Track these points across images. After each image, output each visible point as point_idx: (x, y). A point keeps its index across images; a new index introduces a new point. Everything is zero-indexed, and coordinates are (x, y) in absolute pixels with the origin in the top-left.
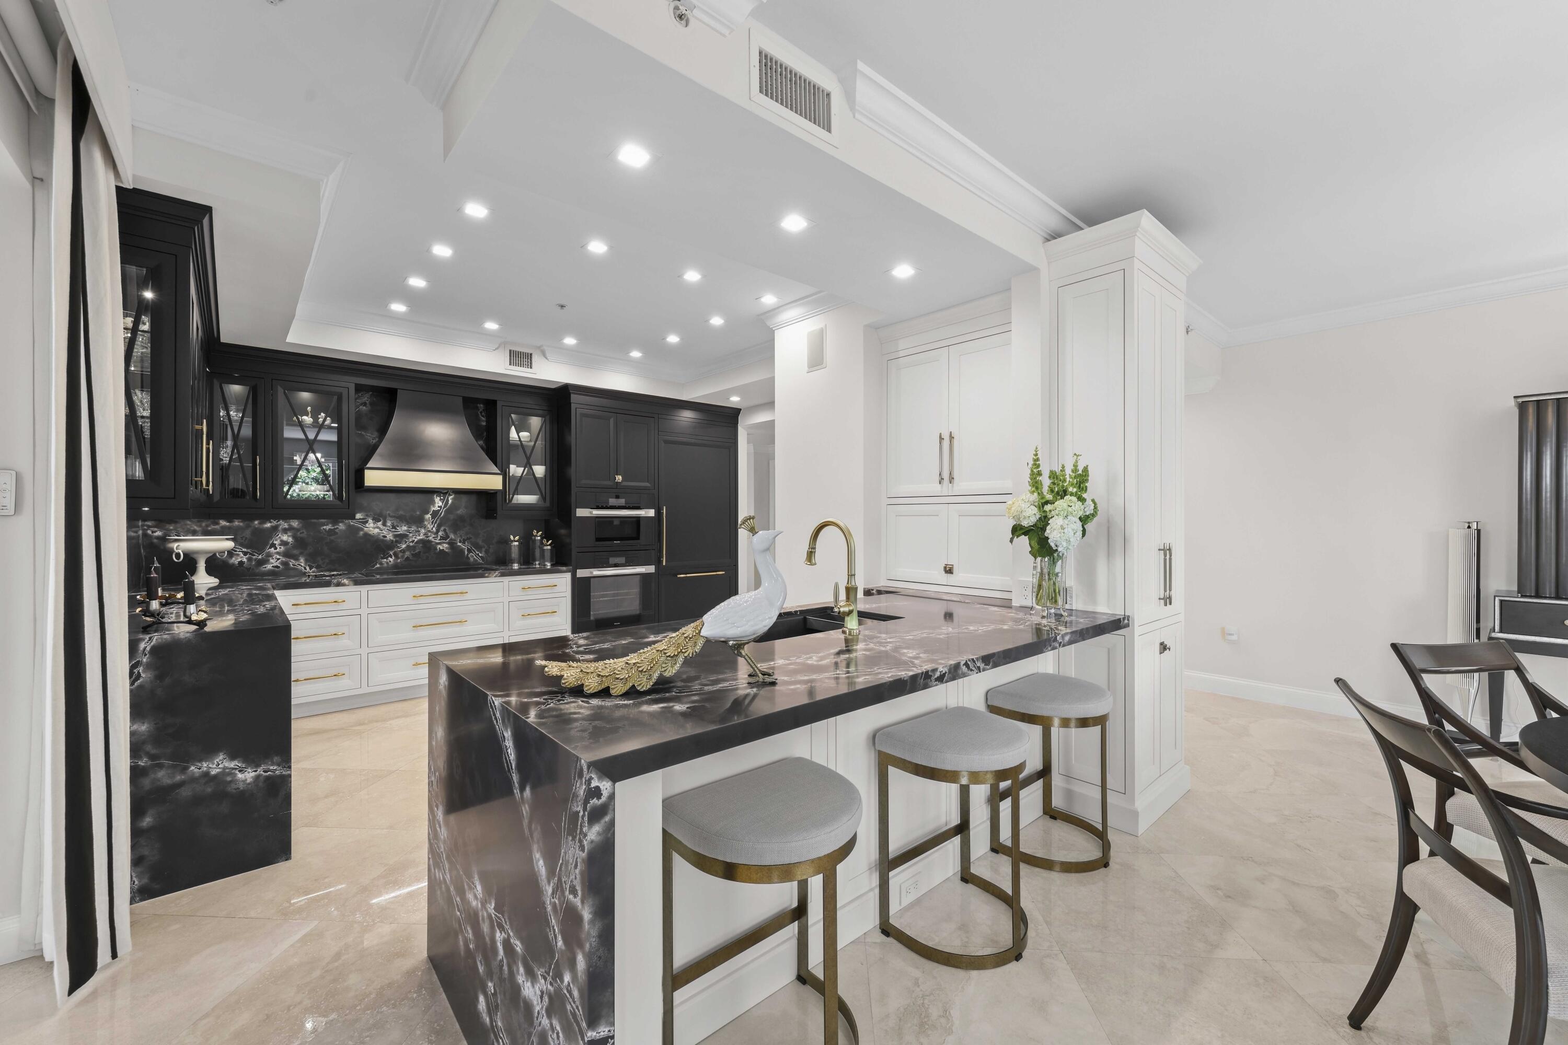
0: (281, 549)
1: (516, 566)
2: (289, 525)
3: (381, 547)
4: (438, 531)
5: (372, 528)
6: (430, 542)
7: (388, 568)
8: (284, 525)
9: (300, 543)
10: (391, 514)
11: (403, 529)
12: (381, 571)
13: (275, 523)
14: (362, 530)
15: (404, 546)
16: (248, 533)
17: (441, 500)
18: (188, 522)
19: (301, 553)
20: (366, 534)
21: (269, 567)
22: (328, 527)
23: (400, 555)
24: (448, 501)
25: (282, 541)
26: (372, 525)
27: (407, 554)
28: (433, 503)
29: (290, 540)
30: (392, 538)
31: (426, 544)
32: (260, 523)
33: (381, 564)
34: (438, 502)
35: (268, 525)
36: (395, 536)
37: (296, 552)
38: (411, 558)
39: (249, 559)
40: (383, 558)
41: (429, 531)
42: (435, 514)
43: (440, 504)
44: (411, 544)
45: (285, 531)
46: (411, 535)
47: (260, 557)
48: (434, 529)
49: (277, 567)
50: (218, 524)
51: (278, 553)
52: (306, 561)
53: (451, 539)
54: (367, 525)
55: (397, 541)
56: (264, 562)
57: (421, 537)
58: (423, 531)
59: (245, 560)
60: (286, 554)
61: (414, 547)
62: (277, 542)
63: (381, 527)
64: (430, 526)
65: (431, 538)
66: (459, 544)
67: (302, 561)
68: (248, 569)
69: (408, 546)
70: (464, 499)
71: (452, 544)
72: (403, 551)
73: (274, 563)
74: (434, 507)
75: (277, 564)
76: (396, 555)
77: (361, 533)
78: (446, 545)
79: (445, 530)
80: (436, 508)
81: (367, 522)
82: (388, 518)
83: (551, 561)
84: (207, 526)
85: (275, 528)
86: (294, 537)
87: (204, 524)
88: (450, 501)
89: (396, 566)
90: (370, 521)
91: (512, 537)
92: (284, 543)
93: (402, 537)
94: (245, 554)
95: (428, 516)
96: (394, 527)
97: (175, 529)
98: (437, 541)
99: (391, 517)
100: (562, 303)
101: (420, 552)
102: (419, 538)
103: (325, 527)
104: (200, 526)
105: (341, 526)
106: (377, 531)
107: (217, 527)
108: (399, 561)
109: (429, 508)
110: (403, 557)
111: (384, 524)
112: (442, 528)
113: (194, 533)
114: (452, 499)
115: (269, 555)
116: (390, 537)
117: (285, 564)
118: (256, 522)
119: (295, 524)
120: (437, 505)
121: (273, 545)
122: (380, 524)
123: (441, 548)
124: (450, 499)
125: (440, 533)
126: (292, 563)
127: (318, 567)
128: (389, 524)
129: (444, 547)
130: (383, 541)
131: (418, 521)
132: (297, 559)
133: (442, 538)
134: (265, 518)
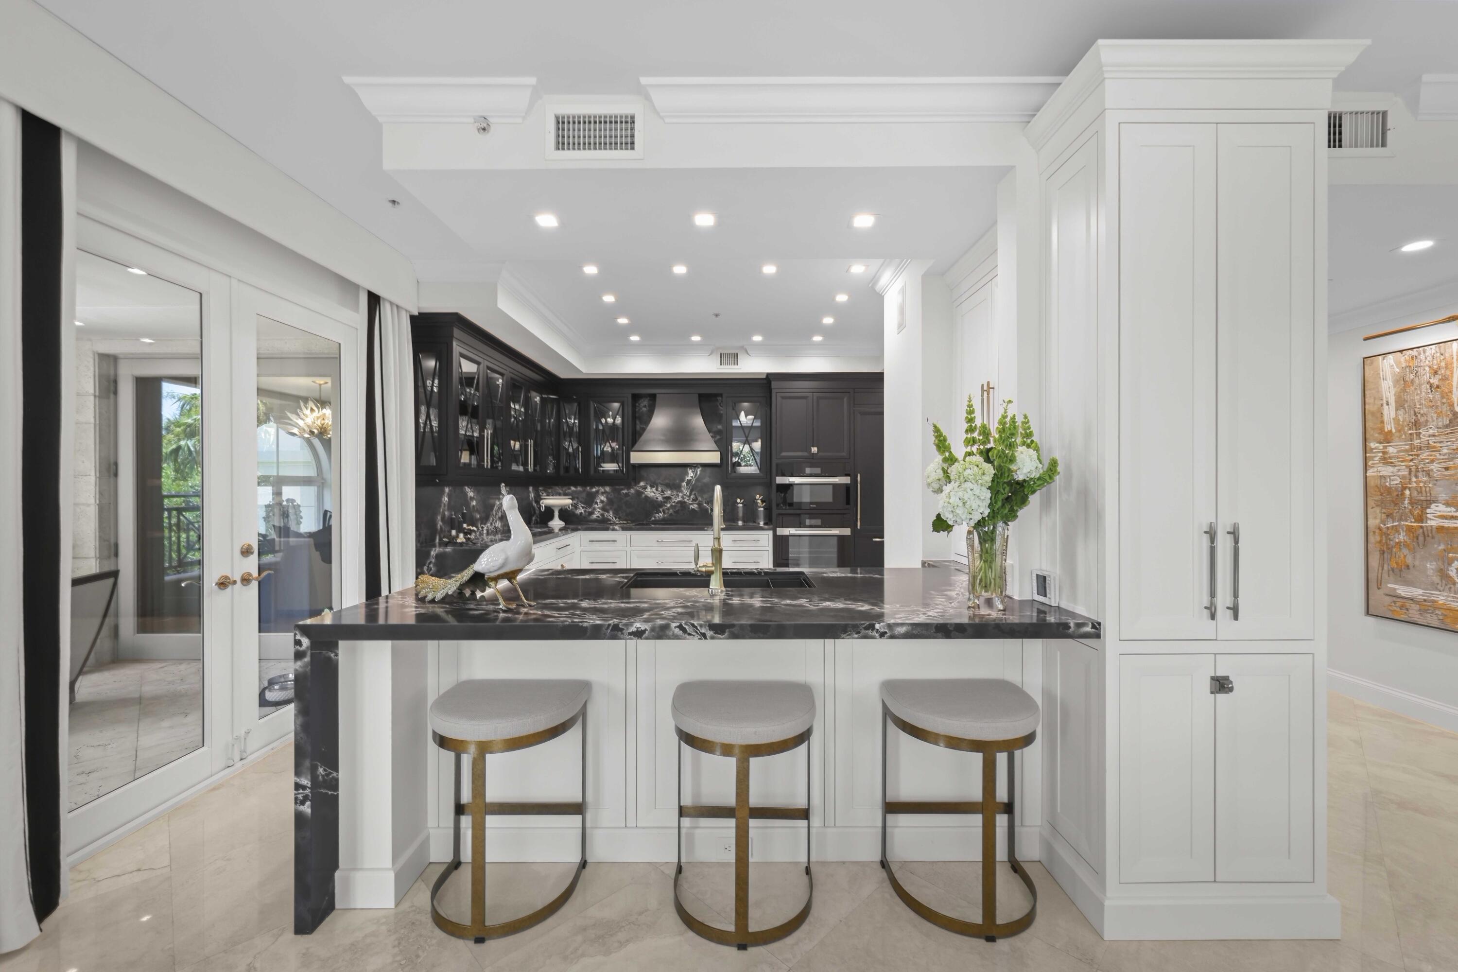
0: (600, 505)
1: (740, 523)
2: (605, 490)
3: (656, 506)
4: (690, 494)
5: (650, 492)
6: (685, 502)
7: (659, 521)
8: (602, 490)
9: (610, 502)
10: (661, 482)
11: (668, 493)
12: (656, 522)
13: (597, 488)
14: (644, 493)
15: (669, 505)
16: (584, 495)
17: (692, 471)
18: (557, 488)
19: (611, 509)
20: (646, 497)
21: (594, 516)
22: (625, 491)
23: (666, 511)
24: (697, 472)
25: (601, 500)
26: (649, 490)
27: (671, 511)
28: (687, 474)
29: (605, 500)
30: (661, 500)
31: (682, 504)
32: (590, 489)
33: (655, 517)
34: (691, 474)
35: (594, 490)
36: (664, 498)
37: (608, 507)
38: (673, 513)
39: (585, 511)
40: (656, 513)
41: (685, 495)
42: (689, 482)
43: (692, 475)
44: (673, 504)
45: (603, 493)
46: (673, 497)
47: (590, 510)
48: (688, 493)
49: (599, 517)
50: (570, 489)
51: (599, 508)
52: (613, 513)
53: (700, 501)
54: (647, 490)
55: (664, 502)
56: (592, 513)
57: (680, 499)
58: (681, 494)
59: (583, 512)
60: (603, 509)
61: (675, 506)
62: (598, 501)
63: (655, 491)
64: (685, 491)
65: (686, 500)
66: (705, 505)
67: (611, 513)
68: (585, 517)
69: (671, 505)
70: (708, 470)
71: (700, 504)
72: (668, 509)
73: (597, 514)
74: (688, 477)
75: (598, 515)
76: (664, 511)
77: (643, 496)
78: (696, 506)
79: (695, 494)
80: (689, 478)
81: (646, 488)
82: (659, 485)
83: (765, 520)
84: (566, 490)
85: (597, 492)
86: (607, 498)
87: (564, 489)
88: (699, 473)
89: (664, 519)
90: (649, 487)
91: (738, 500)
92: (602, 502)
93: (668, 499)
94: (583, 507)
95: (684, 484)
96: (663, 492)
97: (552, 492)
98: (690, 502)
99: (661, 484)
100: (717, 313)
101: (679, 510)
102: (678, 499)
103: (623, 491)
104: (562, 490)
105: (632, 491)
106: (652, 494)
107: (570, 491)
108: (666, 516)
109: (685, 478)
110: (668, 513)
111: (657, 490)
112: (693, 493)
113: (560, 494)
114: (700, 471)
115: (595, 509)
116: (660, 498)
117: (602, 515)
118: (588, 488)
119: (608, 489)
120: (690, 475)
121: (596, 503)
122: (654, 489)
123: (693, 508)
124: (699, 470)
125: (692, 497)
126: (606, 514)
127: (619, 518)
128: (660, 489)
129: (695, 506)
130: (656, 502)
131: (677, 487)
132: (608, 512)
133: (693, 500)
134: (592, 486)
